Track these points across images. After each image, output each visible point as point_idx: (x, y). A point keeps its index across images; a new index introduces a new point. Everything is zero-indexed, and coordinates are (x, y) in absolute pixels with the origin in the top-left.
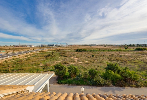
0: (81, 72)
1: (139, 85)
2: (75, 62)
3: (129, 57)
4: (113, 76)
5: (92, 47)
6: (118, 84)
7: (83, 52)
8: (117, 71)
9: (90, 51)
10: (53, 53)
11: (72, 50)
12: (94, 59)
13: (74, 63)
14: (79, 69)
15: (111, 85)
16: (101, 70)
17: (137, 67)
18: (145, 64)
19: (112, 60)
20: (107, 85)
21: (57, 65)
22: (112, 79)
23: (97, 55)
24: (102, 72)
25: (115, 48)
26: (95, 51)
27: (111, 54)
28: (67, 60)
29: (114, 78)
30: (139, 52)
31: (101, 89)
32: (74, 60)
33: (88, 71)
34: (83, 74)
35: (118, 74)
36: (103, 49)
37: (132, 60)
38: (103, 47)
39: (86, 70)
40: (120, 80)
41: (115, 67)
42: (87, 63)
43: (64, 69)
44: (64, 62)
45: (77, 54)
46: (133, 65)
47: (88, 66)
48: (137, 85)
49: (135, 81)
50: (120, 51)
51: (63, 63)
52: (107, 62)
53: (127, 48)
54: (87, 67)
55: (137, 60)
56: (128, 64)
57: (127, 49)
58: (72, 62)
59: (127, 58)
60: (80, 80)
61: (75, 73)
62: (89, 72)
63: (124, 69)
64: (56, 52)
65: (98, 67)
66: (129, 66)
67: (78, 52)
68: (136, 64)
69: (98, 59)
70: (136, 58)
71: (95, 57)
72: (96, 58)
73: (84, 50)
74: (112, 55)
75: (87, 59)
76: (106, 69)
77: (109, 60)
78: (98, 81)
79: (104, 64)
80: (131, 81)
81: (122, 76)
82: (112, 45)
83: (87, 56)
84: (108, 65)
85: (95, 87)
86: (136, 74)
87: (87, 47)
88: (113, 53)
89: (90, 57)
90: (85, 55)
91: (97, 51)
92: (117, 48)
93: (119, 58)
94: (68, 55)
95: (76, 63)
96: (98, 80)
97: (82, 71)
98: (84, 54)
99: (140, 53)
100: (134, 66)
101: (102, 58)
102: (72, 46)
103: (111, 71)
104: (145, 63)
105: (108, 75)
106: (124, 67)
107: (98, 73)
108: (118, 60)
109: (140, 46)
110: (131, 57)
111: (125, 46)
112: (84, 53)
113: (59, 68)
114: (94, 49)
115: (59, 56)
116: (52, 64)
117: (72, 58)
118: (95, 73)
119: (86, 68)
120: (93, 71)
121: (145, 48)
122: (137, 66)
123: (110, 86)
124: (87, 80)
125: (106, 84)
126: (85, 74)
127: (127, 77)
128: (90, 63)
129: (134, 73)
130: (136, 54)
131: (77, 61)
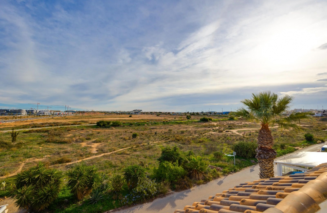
0: (106, 179)
1: (208, 178)
2: (91, 154)
3: (194, 133)
4: (171, 171)
5: (133, 116)
6: (180, 185)
7: (114, 128)
8: (177, 161)
9: (129, 125)
10: (14, 136)
11: (84, 124)
12: (137, 142)
13: (88, 159)
14: (101, 171)
15: (170, 190)
16: (149, 164)
17: (203, 149)
18: (211, 142)
19: (169, 142)
20: (161, 193)
21: (27, 173)
22: (170, 177)
23: (143, 134)
24: (153, 168)
25: (174, 119)
26: (139, 125)
27: (167, 130)
28: (66, 152)
29: (174, 175)
30: (205, 124)
31: (151, 206)
32: (88, 150)
33: (123, 172)
34: (111, 182)
35: (179, 166)
36: (155, 120)
37: (197, 137)
38: (154, 117)
39: (120, 169)
40: (183, 177)
41: (175, 153)
42: (122, 154)
43: (52, 182)
44: (57, 158)
45: (98, 133)
46: (198, 145)
47: (123, 160)
48: (205, 179)
49: (202, 173)
50: (181, 123)
51: (53, 163)
52: (161, 145)
53: (190, 117)
54: (122, 162)
55: (203, 138)
56: (193, 146)
57: (190, 121)
58: (81, 156)
59: (191, 135)
60: (102, 201)
61: (88, 186)
62: (126, 174)
63: (188, 156)
64: (30, 132)
65: (146, 158)
66: (194, 149)
67: (99, 130)
68: (201, 143)
69: (145, 141)
70: (201, 134)
71: (138, 137)
72: (140, 141)
73: (116, 125)
74: (169, 132)
75: (121, 143)
76: (159, 160)
77: (164, 141)
78: (144, 191)
79: (156, 150)
80: (198, 173)
81: (185, 168)
82: (169, 113)
83: (121, 137)
84: (164, 152)
85: (139, 206)
86: (203, 161)
87: (123, 116)
88: (171, 128)
89: (128, 138)
90: (118, 134)
91: (144, 125)
92: (177, 119)
93: (180, 136)
94: (71, 137)
95: (94, 157)
96: (144, 189)
97: (110, 175)
98: (115, 134)
99: (205, 126)
100: (200, 147)
101: (152, 138)
102: (86, 115)
103: (167, 162)
104: (211, 140)
105: (163, 173)
106: (187, 152)
107: (145, 172)
108: (179, 140)
109: (204, 114)
110: (195, 132)
111: (187, 115)
112: (115, 130)
113: (33, 181)
114: (138, 120)
115: (39, 144)
116: (5, 172)
117: (84, 144)
118: (140, 174)
119: (120, 165)
120: (134, 169)
121: (210, 117)
122: (204, 147)
123: (168, 194)
124: (121, 195)
125: (160, 191)
126: (117, 181)
127: (191, 169)
128: (128, 153)
129: (201, 160)
130: (201, 127)
131: (96, 152)
